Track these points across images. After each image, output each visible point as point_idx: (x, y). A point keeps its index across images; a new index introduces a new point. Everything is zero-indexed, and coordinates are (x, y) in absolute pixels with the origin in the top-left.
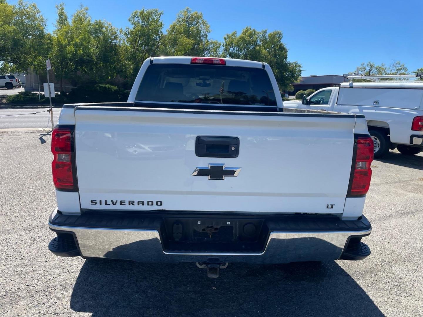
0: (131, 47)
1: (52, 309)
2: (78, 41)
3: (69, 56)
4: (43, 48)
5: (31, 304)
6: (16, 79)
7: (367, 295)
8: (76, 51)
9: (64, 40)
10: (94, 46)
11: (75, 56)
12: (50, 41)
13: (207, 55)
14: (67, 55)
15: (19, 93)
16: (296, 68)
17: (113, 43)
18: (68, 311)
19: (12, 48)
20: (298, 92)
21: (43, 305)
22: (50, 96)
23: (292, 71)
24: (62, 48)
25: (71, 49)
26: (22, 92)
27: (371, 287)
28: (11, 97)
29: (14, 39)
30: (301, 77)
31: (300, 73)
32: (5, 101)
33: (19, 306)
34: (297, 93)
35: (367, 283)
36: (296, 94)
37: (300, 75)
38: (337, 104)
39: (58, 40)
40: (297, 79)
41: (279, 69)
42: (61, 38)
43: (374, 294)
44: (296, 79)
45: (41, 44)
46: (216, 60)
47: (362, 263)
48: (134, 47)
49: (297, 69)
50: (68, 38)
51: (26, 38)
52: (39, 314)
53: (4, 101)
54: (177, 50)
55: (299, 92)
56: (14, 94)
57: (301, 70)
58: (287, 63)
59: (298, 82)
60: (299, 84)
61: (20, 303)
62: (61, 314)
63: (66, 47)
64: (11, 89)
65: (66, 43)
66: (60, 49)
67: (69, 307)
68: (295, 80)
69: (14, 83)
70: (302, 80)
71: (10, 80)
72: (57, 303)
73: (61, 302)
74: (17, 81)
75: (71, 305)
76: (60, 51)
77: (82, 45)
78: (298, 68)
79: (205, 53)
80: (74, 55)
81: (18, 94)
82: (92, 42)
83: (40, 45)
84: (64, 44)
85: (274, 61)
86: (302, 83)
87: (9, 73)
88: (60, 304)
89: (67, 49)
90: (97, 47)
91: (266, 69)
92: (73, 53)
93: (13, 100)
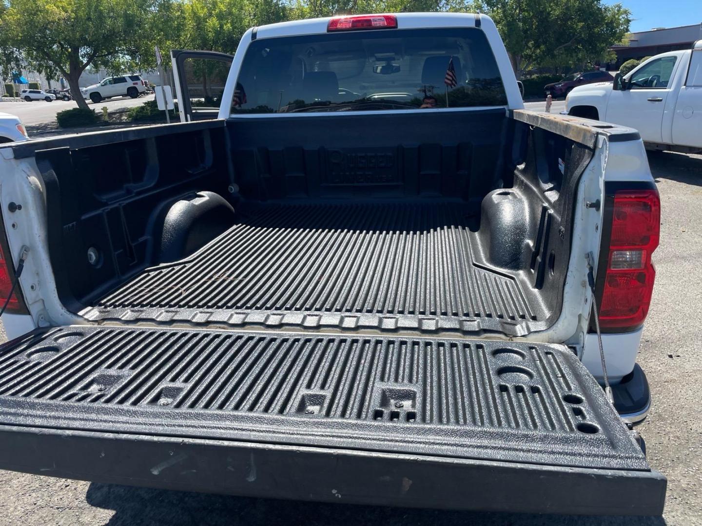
0: (310, 9)
1: (56, 499)
2: (223, 7)
3: (211, 35)
4: (170, 27)
5: (29, 486)
6: (142, 81)
7: (663, 519)
8: (221, 27)
9: (203, 8)
10: (250, 14)
11: (220, 34)
12: (181, 12)
13: (444, 9)
14: (207, 35)
15: (145, 103)
16: (619, 16)
17: (280, 6)
18: (78, 505)
19: (125, 32)
20: (625, 63)
21: (46, 489)
22: (166, 107)
23: (612, 22)
24: (200, 22)
25: (213, 22)
26: (148, 102)
27: (677, 502)
28: (133, 110)
29: (126, 16)
30: (629, 33)
31: (628, 27)
32: (126, 118)
33: (11, 487)
34: (624, 65)
35: (671, 490)
36: (621, 68)
37: (627, 30)
38: (685, 85)
39: (192, 10)
40: (622, 38)
41: (585, 20)
42: (196, 7)
43: (680, 518)
44: (620, 38)
45: (168, 20)
46: (379, 20)
47: (671, 438)
48: (315, 8)
49: (621, 17)
50: (208, 5)
51: (145, 12)
52: (34, 506)
53: (124, 118)
54: (387, 6)
55: (628, 64)
56: (138, 106)
57: (630, 19)
58: (600, 7)
59: (626, 42)
60: (627, 46)
61: (14, 481)
62: (67, 509)
63: (205, 20)
64: (136, 98)
65: (205, 13)
66: (196, 25)
67: (83, 497)
68: (616, 40)
69: (140, 88)
70: (633, 39)
71: (134, 84)
72: (68, 486)
73: (75, 485)
74: (143, 85)
75: (88, 492)
76: (197, 28)
77: (231, 13)
78: (623, 16)
79: (441, 6)
80: (219, 32)
81: (143, 105)
82: (247, 8)
83: (166, 21)
84: (202, 15)
85: (574, 6)
86: (635, 45)
87: (128, 72)
88: (73, 488)
89: (208, 24)
90: (255, 15)
91: (483, 27)
92: (218, 31)
93: (137, 115)
